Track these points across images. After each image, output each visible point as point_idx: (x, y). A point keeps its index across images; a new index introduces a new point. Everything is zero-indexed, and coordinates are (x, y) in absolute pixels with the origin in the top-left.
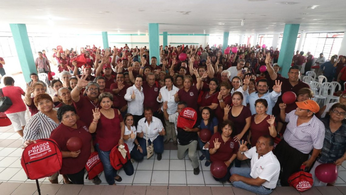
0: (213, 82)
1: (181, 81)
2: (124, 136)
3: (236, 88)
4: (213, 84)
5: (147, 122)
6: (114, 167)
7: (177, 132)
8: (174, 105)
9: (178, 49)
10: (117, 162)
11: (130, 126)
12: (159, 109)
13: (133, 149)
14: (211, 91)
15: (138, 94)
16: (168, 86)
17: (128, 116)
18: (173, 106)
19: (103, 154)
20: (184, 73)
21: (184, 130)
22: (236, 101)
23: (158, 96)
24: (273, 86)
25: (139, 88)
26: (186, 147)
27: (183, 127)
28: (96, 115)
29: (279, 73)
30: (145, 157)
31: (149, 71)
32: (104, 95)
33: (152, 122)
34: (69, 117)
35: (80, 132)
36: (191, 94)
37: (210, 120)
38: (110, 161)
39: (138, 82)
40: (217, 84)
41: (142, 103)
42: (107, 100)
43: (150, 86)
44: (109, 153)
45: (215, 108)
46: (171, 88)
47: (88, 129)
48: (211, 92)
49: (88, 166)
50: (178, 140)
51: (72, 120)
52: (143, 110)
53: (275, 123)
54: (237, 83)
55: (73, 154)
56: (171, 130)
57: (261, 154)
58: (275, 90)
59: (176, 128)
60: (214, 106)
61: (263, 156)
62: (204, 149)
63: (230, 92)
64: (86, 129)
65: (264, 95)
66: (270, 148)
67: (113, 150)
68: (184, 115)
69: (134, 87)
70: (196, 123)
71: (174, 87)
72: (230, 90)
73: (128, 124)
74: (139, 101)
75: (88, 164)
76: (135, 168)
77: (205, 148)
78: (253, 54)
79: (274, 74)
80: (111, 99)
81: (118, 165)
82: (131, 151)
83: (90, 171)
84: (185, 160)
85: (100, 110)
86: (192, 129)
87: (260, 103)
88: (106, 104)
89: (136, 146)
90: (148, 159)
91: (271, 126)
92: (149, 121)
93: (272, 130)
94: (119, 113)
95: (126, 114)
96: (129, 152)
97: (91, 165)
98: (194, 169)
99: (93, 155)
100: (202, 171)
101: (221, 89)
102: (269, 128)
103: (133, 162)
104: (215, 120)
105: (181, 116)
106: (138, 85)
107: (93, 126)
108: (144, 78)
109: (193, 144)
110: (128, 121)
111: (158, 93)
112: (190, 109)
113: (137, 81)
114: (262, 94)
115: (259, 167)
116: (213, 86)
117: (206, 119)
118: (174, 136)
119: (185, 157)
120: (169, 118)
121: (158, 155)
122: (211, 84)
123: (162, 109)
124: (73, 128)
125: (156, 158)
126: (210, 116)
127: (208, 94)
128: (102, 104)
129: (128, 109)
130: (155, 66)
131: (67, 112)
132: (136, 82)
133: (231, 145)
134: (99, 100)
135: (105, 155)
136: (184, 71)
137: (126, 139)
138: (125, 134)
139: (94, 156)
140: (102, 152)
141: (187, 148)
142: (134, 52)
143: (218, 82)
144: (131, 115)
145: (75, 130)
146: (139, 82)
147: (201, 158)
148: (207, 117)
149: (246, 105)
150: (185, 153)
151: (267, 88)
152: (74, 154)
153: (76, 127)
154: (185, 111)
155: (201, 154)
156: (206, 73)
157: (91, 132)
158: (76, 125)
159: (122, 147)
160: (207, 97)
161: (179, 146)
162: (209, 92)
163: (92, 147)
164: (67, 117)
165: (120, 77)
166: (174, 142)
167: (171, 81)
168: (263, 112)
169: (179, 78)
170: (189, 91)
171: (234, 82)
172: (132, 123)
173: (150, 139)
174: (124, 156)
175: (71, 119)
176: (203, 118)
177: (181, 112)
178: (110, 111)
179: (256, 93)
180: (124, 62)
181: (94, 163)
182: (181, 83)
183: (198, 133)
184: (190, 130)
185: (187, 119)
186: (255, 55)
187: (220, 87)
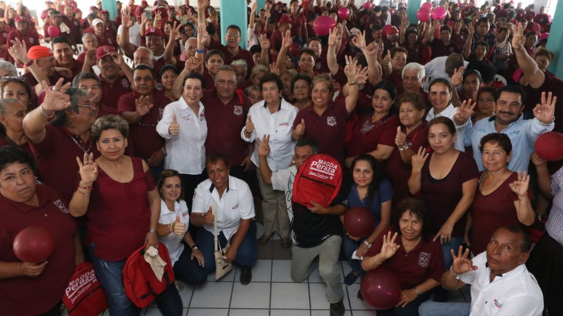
0: (381, 93)
1: (305, 91)
2: (159, 226)
3: (438, 107)
4: (381, 96)
5: (215, 190)
6: (134, 301)
7: (291, 216)
8: (284, 147)
9: (292, 7)
10: (141, 289)
11: (173, 202)
12: (246, 159)
13: (179, 259)
14: (376, 114)
15: (193, 121)
16: (270, 100)
17: (169, 176)
18: (282, 152)
19: (107, 270)
20: (311, 66)
21: (309, 211)
22: (437, 139)
23: (244, 125)
24: (535, 106)
25: (194, 107)
26: (312, 252)
27: (307, 203)
28: (86, 171)
29: (550, 70)
30: (210, 278)
31: (219, 61)
32: (106, 123)
33: (228, 190)
34: (14, 177)
35: (46, 215)
36: (331, 121)
37: (373, 187)
38: (124, 286)
39: (192, 91)
40: (392, 96)
41: (200, 145)
42: (114, 136)
43: (222, 100)
44: (122, 268)
45: (385, 157)
46: (276, 107)
47: (67, 206)
48: (377, 117)
49: (69, 298)
50: (293, 234)
51: (24, 186)
52: (204, 160)
53: (529, 191)
54: (441, 97)
55: (29, 269)
56: (275, 211)
57: (497, 270)
58: (538, 115)
59: (289, 204)
60: (383, 151)
61: (503, 275)
62: (354, 257)
63: (425, 117)
64: (60, 207)
65: (510, 125)
66: (521, 257)
67: (132, 259)
68: (311, 173)
69: (182, 103)
70: (339, 192)
71: (285, 104)
72: (424, 111)
73: (167, 196)
74: (195, 140)
75: (70, 293)
76: (185, 304)
77: (357, 255)
78: (483, 27)
79: (535, 72)
80: (123, 132)
81: (144, 297)
82: (176, 262)
83: (74, 309)
84: (309, 283)
85: (96, 160)
86: (330, 208)
87: (493, 143)
88: (112, 147)
89: (187, 251)
90: (219, 281)
91: (519, 197)
92: (222, 187)
93: (523, 209)
94: (145, 167)
95: (163, 172)
96: (171, 263)
97: (76, 294)
98: (332, 305)
99: (79, 270)
100: (351, 310)
101: (401, 110)
102: (516, 203)
103: (181, 287)
104: (385, 186)
105: (302, 175)
106: (191, 99)
107: (80, 199)
108: (206, 79)
109: (332, 243)
110: (169, 190)
111: (244, 119)
112: (325, 157)
113: (189, 88)
114: (504, 124)
115: (491, 301)
116: (381, 103)
117: (362, 184)
118: (282, 225)
119: (309, 278)
120: (273, 179)
121: (242, 271)
122: (377, 97)
123: (253, 159)
124: (29, 206)
125: (238, 278)
126: (374, 177)
127: (368, 121)
128: (103, 147)
129: (167, 158)
130: (237, 48)
131: (8, 164)
132: (186, 91)
133: (423, 259)
134: (93, 135)
135: (110, 271)
136: (310, 60)
137: (162, 234)
138: (160, 222)
139: (84, 272)
140: (103, 263)
141: (315, 255)
142: (183, 15)
143: (396, 91)
144: (175, 173)
145: (33, 209)
146: (194, 91)
147: (349, 280)
148: (365, 180)
149: (463, 150)
150: (309, 267)
151: (519, 108)
152: (31, 269)
153: (35, 202)
154: (313, 164)
155: (348, 270)
156: (365, 74)
157: (76, 216)
158: (36, 196)
159: (152, 251)
160: (367, 128)
161: (297, 250)
162: (371, 116)
163: (79, 249)
164: (9, 178)
165: (143, 77)
166: (282, 240)
167: (277, 89)
168: (500, 165)
169: (300, 83)
170: (326, 114)
171: (435, 93)
172: (178, 195)
173: (225, 233)
174: (159, 274)
175: (21, 182)
176: (357, 182)
177: (304, 165)
178: (121, 163)
179: (490, 120)
180: (150, 40)
181: (83, 291)
182: (306, 96)
183: (342, 218)
184: (325, 210)
185: (318, 182)
186: (487, 27)
187: (400, 104)
